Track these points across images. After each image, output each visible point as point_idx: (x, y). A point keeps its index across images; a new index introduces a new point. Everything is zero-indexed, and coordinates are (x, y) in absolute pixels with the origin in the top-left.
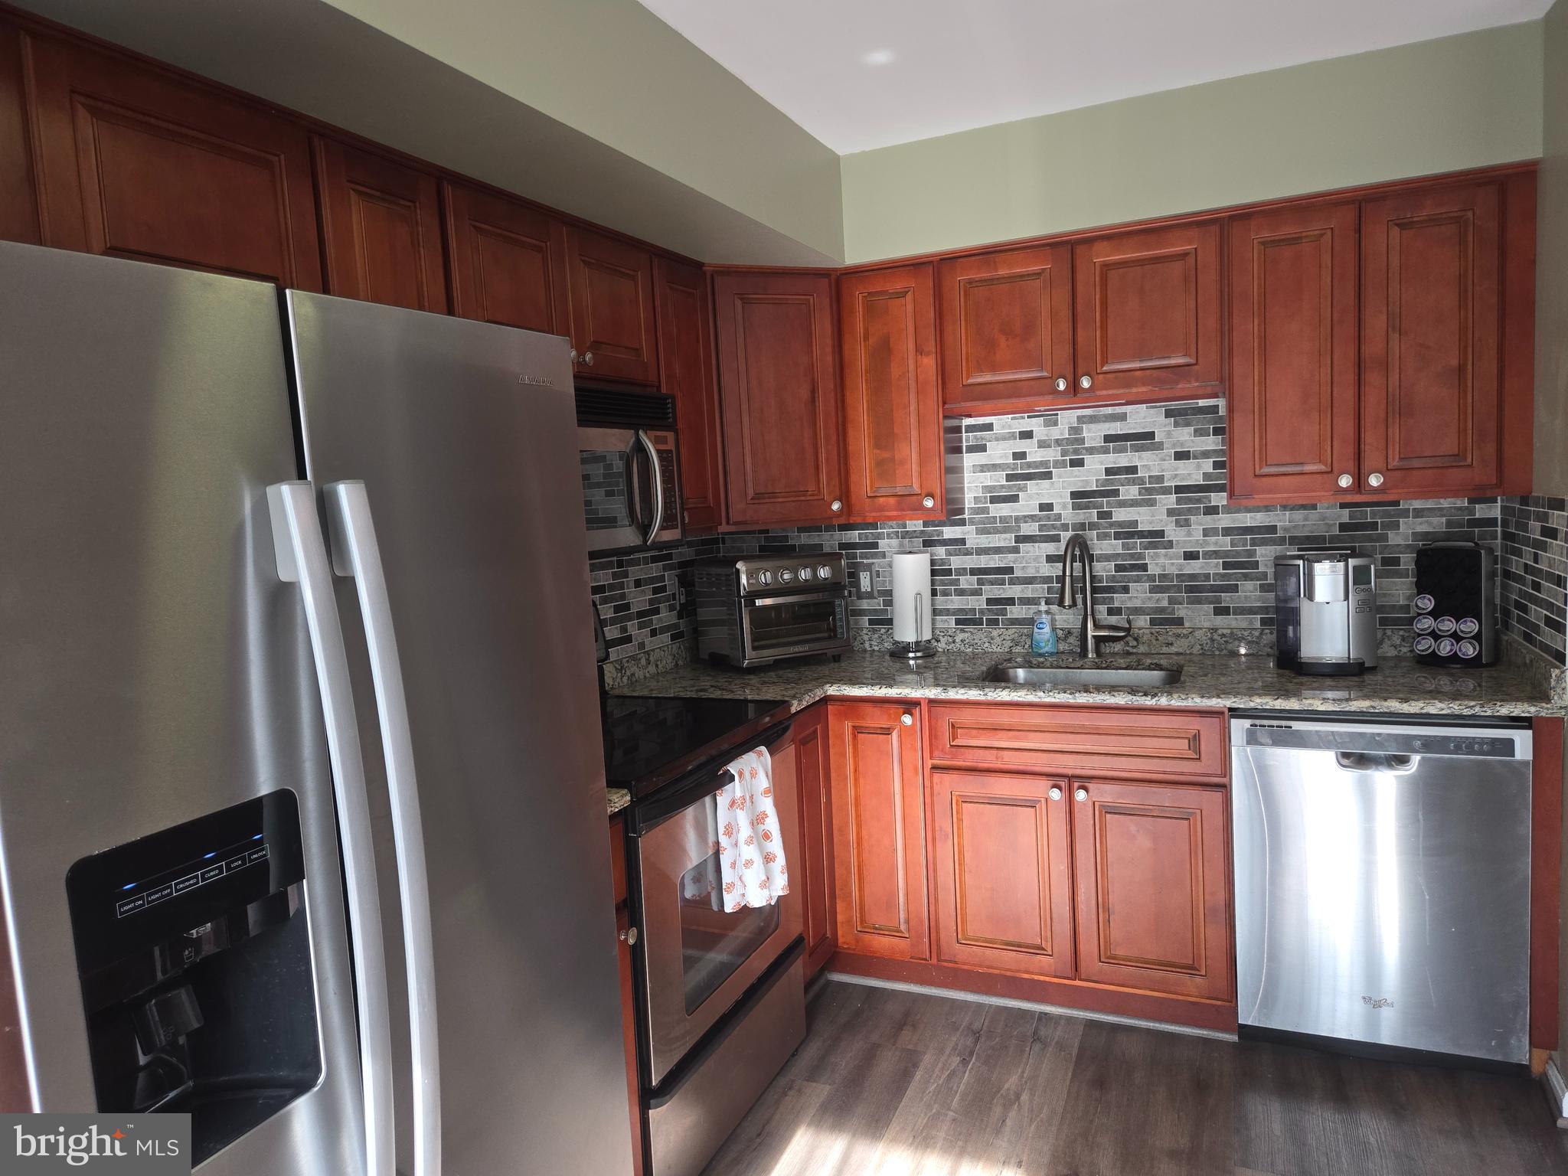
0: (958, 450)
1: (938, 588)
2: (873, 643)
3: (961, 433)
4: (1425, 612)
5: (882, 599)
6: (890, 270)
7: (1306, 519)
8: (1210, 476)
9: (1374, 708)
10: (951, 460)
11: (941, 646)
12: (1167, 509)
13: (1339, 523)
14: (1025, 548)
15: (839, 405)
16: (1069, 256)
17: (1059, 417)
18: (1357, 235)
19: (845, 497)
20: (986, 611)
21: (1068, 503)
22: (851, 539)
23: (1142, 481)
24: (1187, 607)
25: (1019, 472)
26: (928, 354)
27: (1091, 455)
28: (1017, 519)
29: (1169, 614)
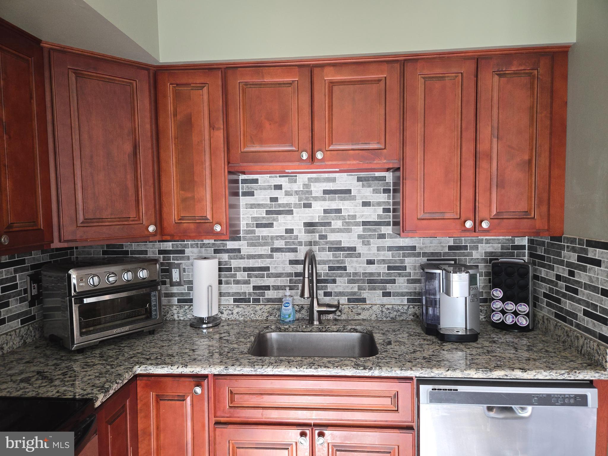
0: (236, 194)
1: (223, 279)
2: (179, 315)
3: (239, 183)
4: (498, 298)
5: (186, 286)
6: (192, 71)
7: (431, 243)
8: (381, 217)
9: (507, 376)
10: (233, 200)
11: (224, 317)
12: (358, 234)
13: (448, 246)
14: (276, 256)
15: (155, 159)
16: (310, 75)
17: (297, 177)
18: (476, 78)
19: (160, 222)
20: (252, 294)
21: (302, 229)
22: (166, 247)
23: (344, 218)
24: (368, 292)
25: (274, 209)
26: (218, 129)
27: (315, 201)
28: (272, 238)
29: (358, 296)
